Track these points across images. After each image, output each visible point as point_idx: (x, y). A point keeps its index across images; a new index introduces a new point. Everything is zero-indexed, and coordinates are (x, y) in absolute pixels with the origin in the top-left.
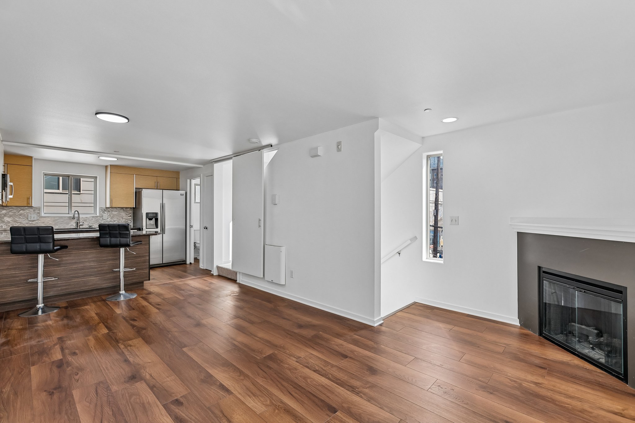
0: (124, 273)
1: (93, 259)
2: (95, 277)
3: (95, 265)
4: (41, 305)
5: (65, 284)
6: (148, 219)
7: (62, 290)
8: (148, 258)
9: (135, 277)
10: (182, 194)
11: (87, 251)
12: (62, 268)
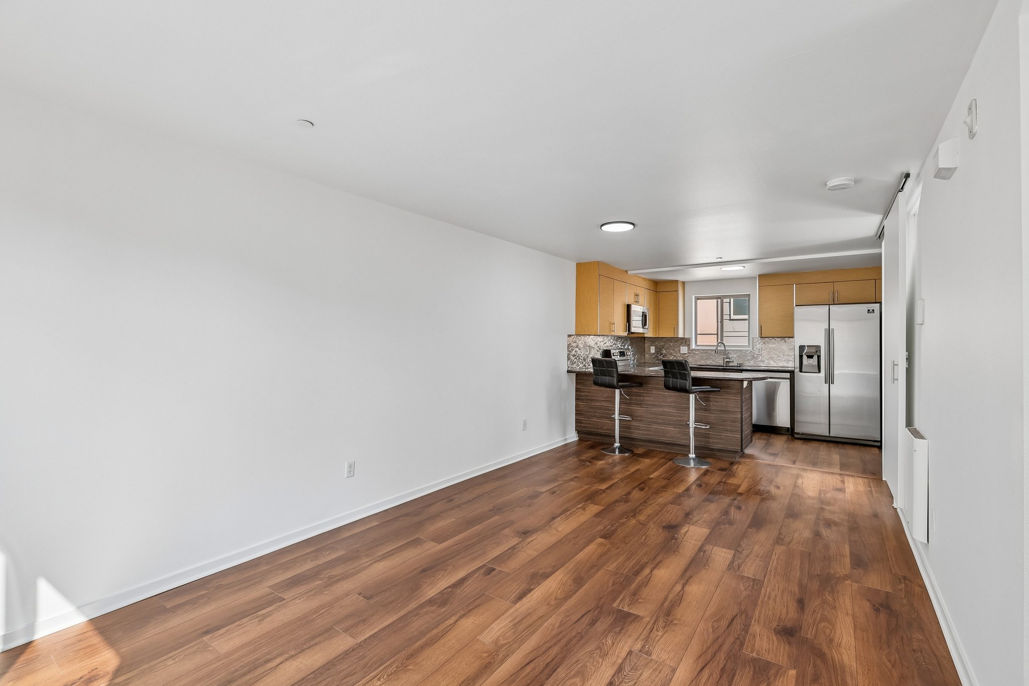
0: (694, 430)
1: (673, 404)
2: (674, 428)
3: (674, 413)
4: (617, 445)
5: (646, 428)
6: (807, 356)
7: (644, 434)
8: (739, 416)
9: (721, 441)
10: (871, 311)
11: (666, 393)
12: (644, 409)
